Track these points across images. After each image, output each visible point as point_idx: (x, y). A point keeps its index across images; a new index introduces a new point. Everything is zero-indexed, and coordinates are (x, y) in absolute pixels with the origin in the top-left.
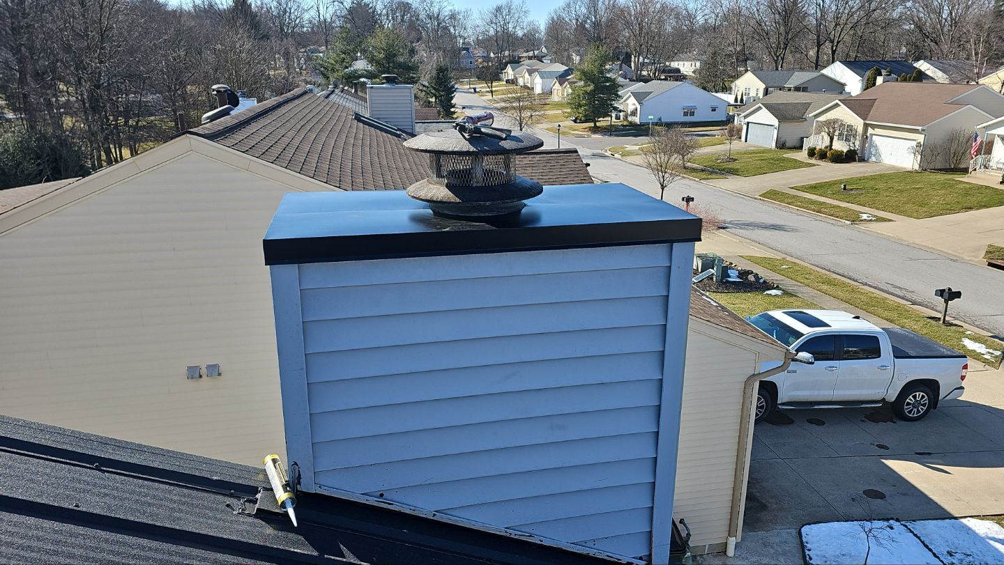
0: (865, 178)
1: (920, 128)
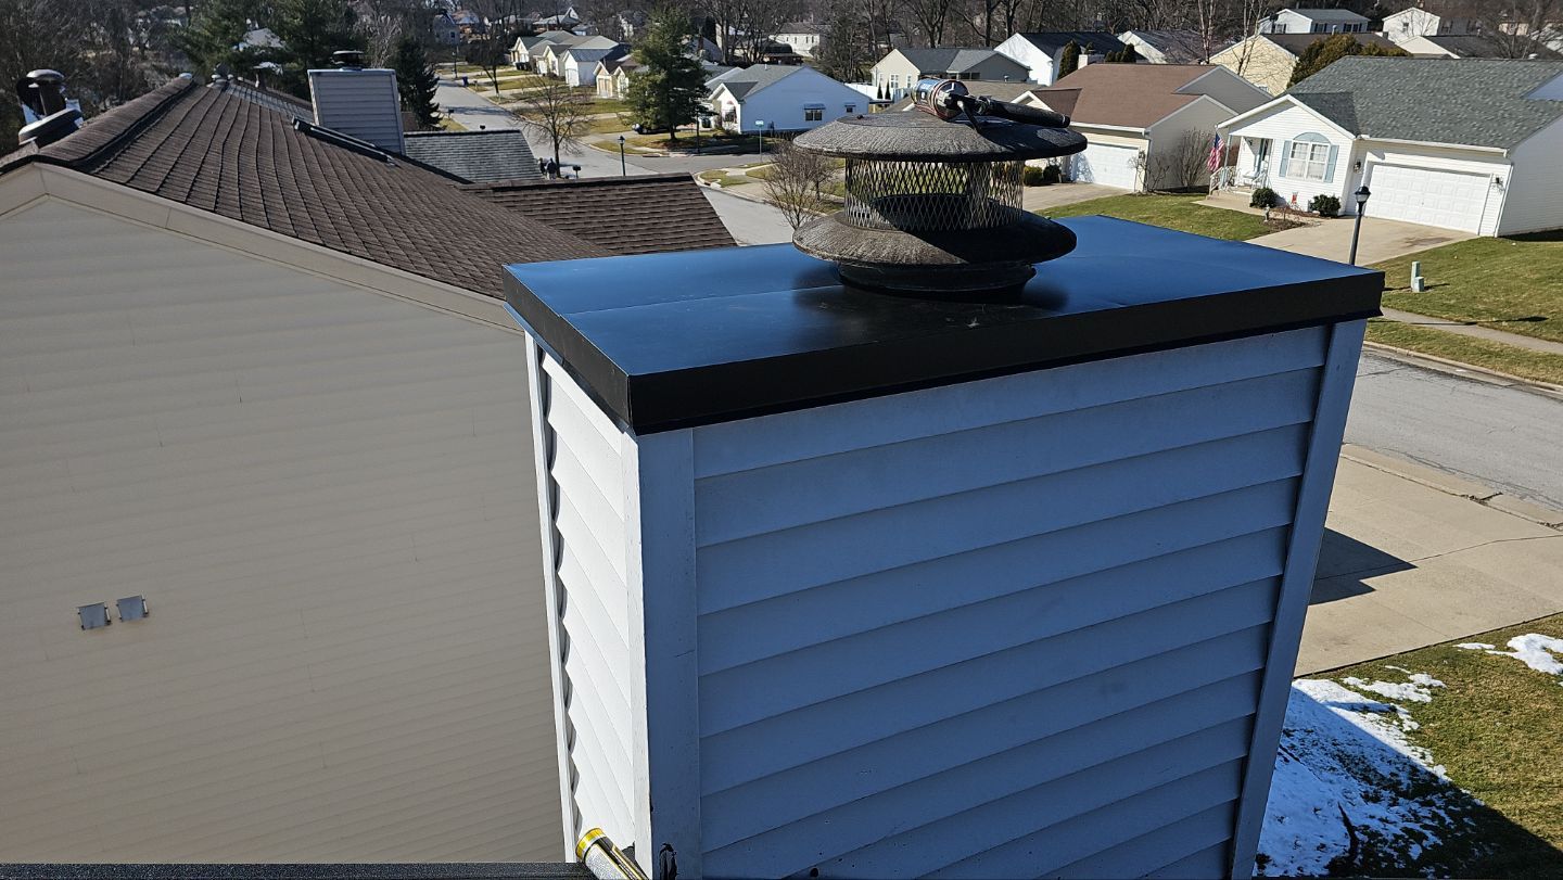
0: (1076, 207)
1: (1142, 130)
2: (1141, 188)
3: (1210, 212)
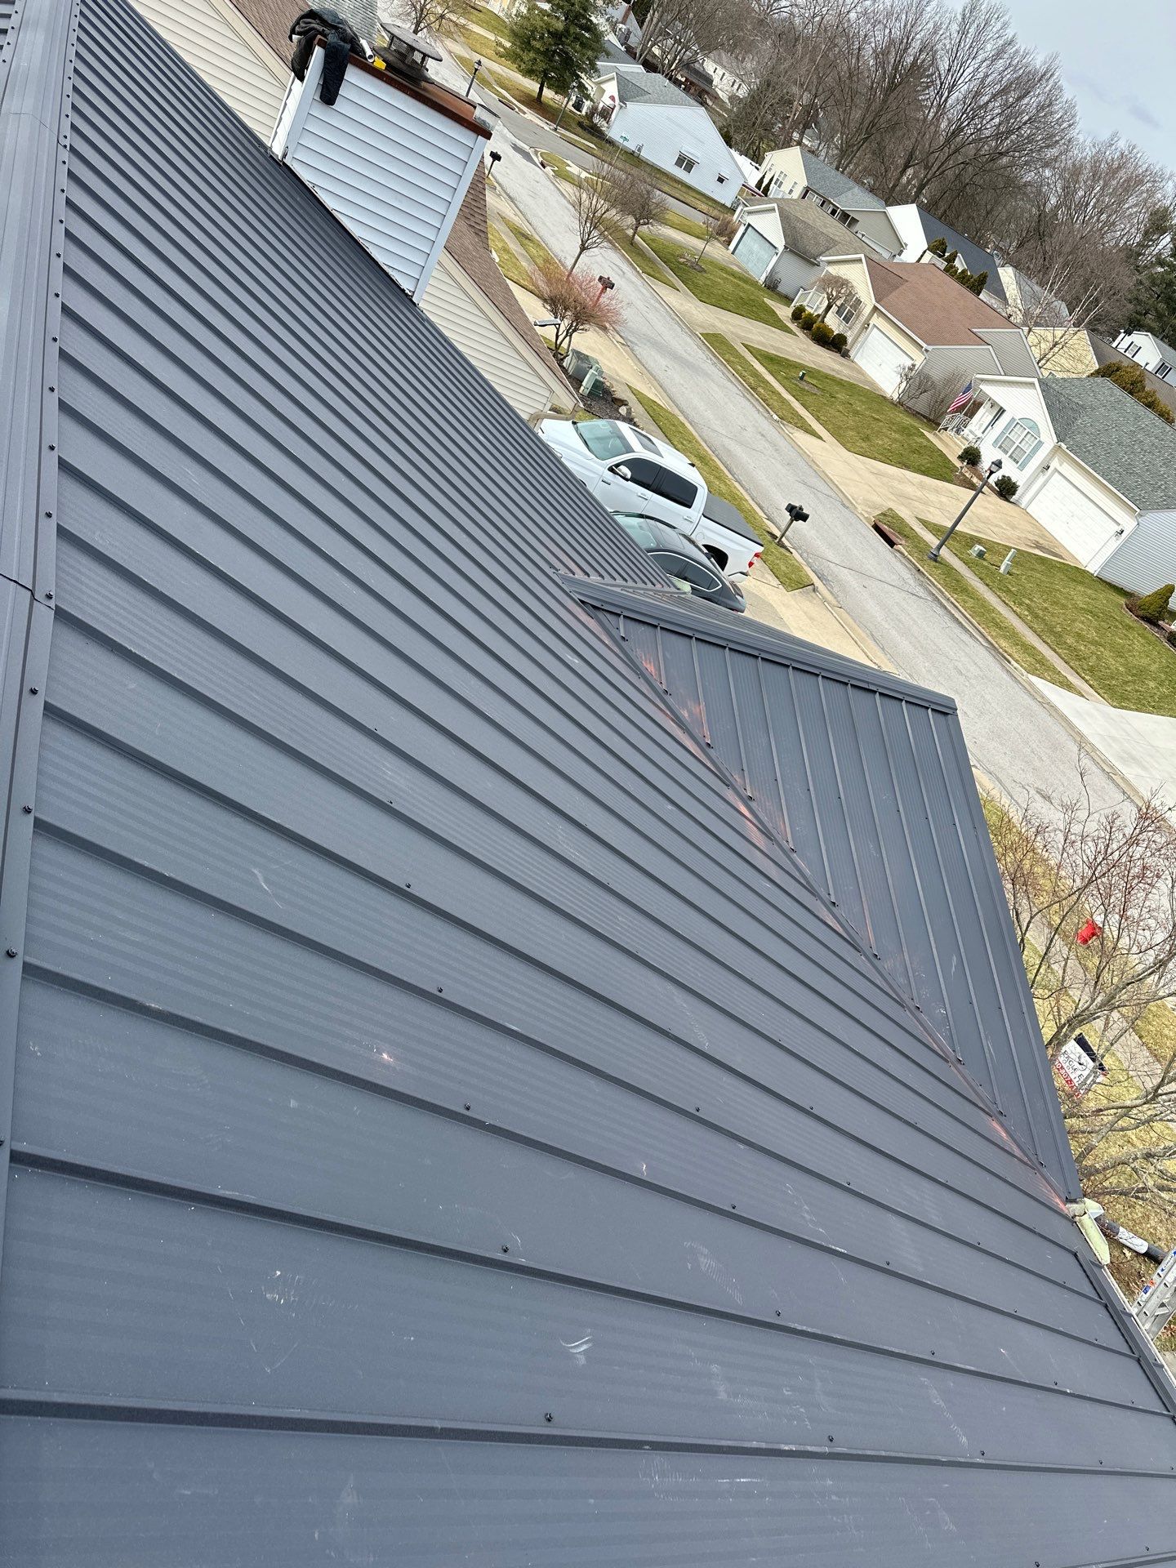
0: (833, 379)
1: (924, 345)
2: (895, 397)
3: (925, 443)
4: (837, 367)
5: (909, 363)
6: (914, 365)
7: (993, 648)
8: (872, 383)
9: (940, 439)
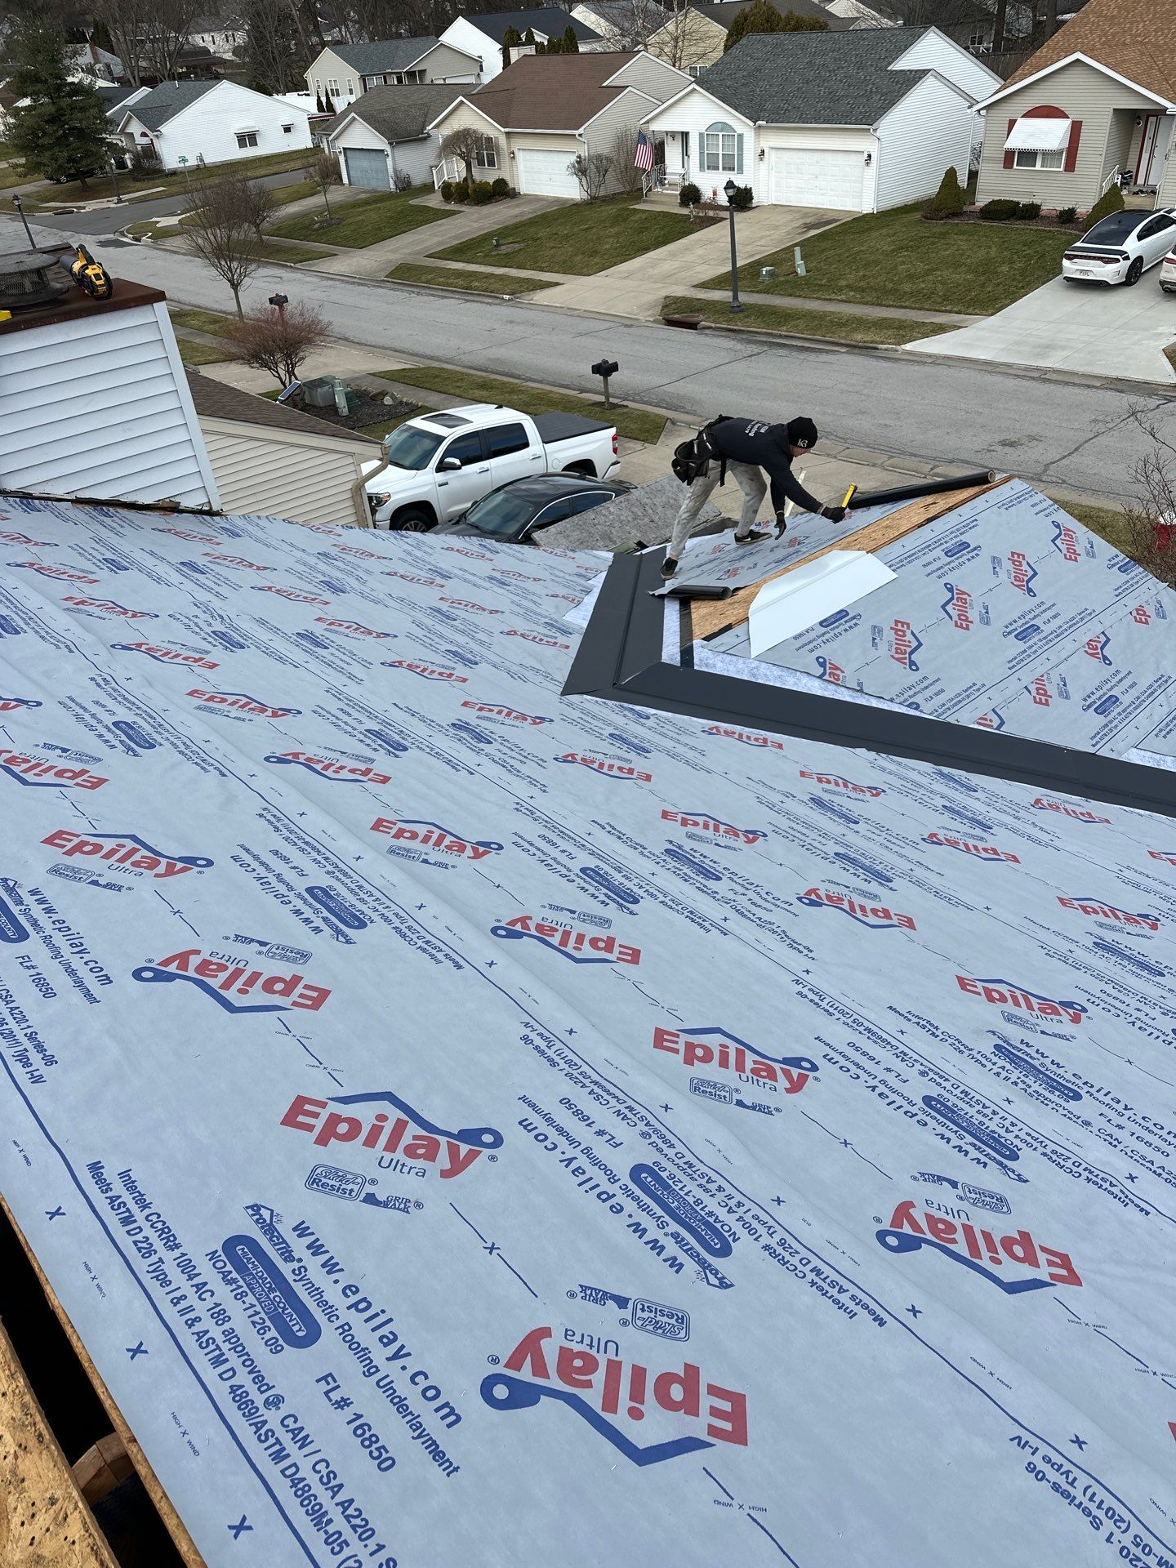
0: (525, 224)
1: (576, 132)
2: (585, 196)
3: (644, 216)
4: (517, 211)
5: (573, 158)
6: (579, 157)
7: (855, 348)
8: (557, 200)
9: (652, 202)
